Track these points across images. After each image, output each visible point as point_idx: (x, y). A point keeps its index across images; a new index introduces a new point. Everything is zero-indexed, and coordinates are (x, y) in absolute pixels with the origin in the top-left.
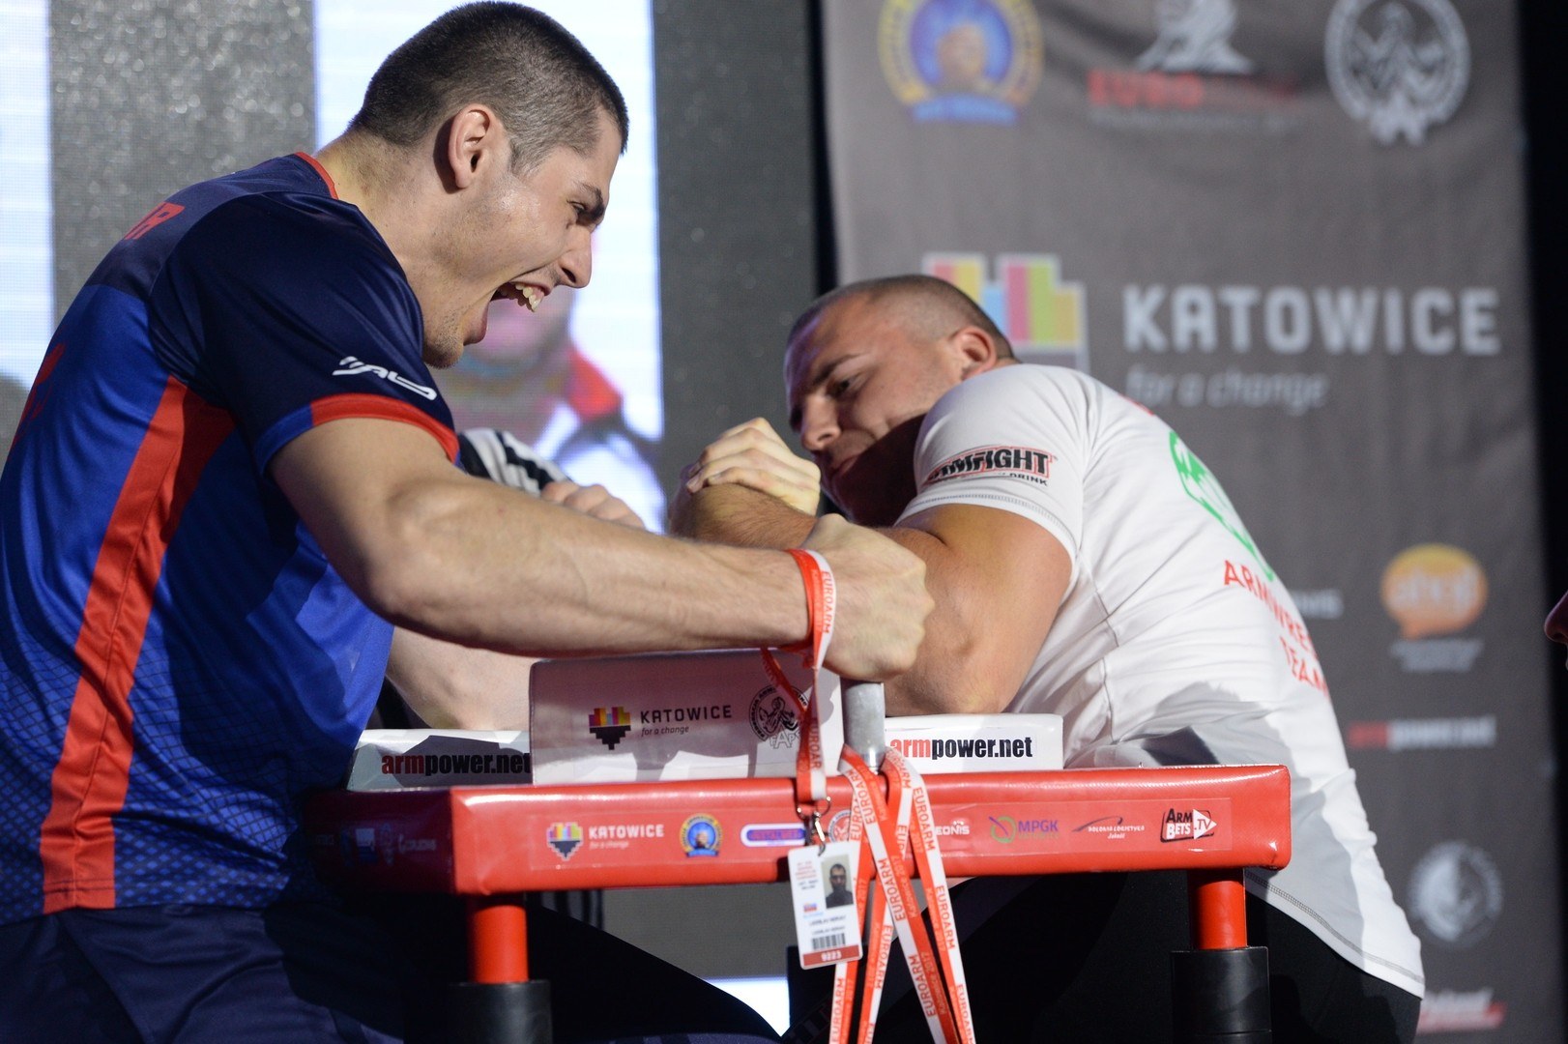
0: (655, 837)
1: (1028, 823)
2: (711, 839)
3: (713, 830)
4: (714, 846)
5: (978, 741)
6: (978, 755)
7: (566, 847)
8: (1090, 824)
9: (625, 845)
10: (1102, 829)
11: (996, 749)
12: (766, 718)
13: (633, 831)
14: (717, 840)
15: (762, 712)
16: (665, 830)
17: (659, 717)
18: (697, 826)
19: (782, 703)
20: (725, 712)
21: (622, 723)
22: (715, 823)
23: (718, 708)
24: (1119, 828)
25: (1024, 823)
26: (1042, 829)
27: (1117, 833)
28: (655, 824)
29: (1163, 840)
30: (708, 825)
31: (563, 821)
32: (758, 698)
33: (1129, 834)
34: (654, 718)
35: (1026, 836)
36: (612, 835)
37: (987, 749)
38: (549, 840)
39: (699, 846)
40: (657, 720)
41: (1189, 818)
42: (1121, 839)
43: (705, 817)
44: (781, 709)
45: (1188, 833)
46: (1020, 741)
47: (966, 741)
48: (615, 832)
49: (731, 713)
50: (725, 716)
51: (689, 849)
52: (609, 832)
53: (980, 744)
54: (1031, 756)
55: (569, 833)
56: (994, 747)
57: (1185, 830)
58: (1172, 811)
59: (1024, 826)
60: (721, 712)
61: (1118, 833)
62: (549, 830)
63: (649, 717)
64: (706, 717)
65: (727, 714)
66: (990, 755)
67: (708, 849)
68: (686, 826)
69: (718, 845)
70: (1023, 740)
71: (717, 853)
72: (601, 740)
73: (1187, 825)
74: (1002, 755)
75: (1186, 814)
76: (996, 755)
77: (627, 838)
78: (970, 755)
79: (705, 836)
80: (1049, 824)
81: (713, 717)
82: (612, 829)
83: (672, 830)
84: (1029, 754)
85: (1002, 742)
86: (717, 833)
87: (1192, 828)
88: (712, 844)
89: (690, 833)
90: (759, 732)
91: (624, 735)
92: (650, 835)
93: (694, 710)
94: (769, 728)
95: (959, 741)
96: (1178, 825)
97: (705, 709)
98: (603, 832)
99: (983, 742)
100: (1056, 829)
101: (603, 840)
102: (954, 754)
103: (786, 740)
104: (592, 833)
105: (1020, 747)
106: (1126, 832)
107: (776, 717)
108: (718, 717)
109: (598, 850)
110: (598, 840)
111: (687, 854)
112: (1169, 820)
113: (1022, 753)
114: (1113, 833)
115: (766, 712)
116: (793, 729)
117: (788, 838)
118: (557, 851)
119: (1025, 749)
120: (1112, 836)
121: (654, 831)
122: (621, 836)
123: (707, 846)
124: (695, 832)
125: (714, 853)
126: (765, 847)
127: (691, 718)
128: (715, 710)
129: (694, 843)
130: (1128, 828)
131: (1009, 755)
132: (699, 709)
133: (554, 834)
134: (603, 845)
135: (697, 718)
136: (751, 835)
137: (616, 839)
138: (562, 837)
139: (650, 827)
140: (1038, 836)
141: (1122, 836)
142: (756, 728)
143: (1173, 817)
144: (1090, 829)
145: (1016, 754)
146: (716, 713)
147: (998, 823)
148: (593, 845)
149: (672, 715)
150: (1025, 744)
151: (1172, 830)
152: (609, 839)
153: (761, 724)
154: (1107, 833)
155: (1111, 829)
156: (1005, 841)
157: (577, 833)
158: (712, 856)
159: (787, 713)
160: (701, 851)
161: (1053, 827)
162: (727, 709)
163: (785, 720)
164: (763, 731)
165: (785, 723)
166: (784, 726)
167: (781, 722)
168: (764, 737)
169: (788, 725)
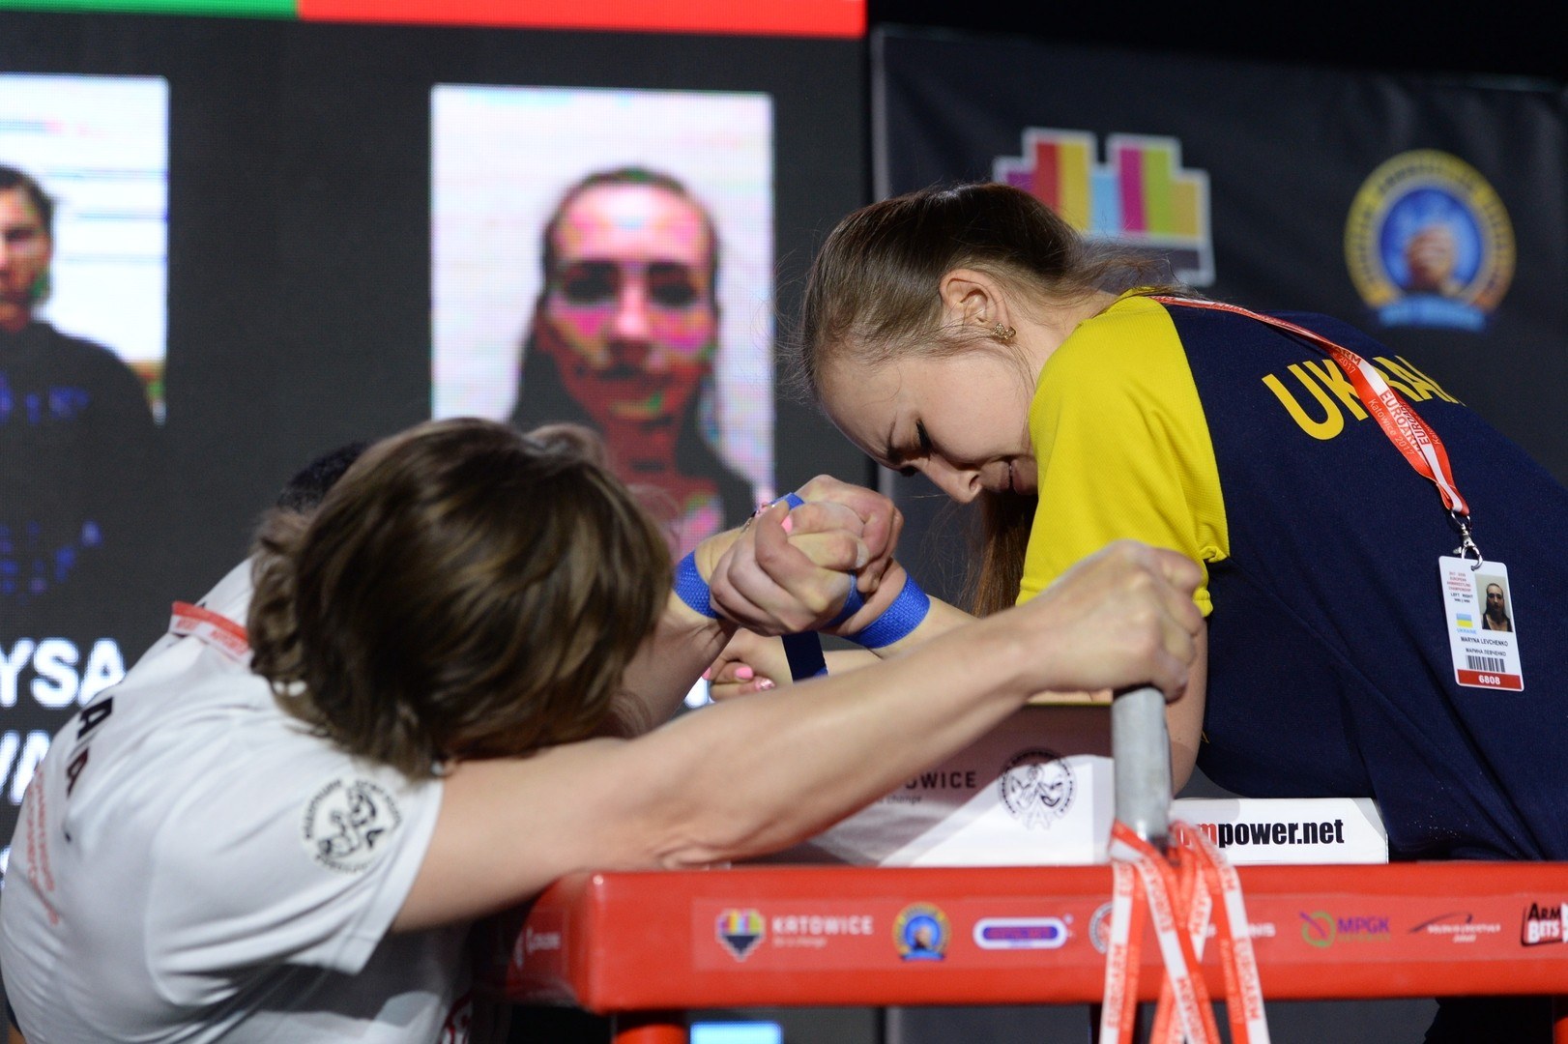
0: (861, 936)
1: (1350, 922)
2: (934, 938)
3: (937, 928)
5: (1276, 826)
6: (1276, 841)
7: (741, 942)
8: (1432, 922)
9: (820, 943)
10: (1446, 929)
11: (1299, 834)
12: (1018, 788)
13: (832, 925)
14: (942, 938)
15: (1015, 783)
16: (875, 925)
18: (917, 920)
20: (968, 780)
23: (959, 775)
24: (1469, 928)
25: (1346, 922)
26: (1369, 930)
27: (1466, 934)
28: (861, 914)
29: (1525, 944)
30: (931, 920)
31: (740, 908)
32: (1010, 763)
33: (1480, 935)
35: (1347, 938)
36: (804, 929)
37: (1287, 835)
38: (719, 931)
39: (919, 946)
41: (1556, 914)
42: (1469, 944)
43: (926, 908)
44: (1038, 776)
45: (1556, 934)
46: (1329, 825)
47: (1260, 826)
48: (808, 926)
49: (975, 782)
50: (968, 785)
51: (905, 950)
52: (799, 926)
53: (1279, 828)
54: (1343, 842)
55: (747, 923)
56: (1296, 832)
57: (1552, 930)
58: (1535, 907)
59: (1345, 926)
60: (962, 780)
61: (1468, 934)
62: (720, 919)
64: (944, 785)
65: (971, 783)
66: (1292, 841)
67: (930, 950)
68: (902, 920)
69: (945, 945)
70: (1333, 823)
71: (943, 956)
73: (1554, 924)
74: (1307, 841)
75: (1553, 911)
76: (1300, 841)
77: (823, 934)
78: (1266, 841)
79: (926, 933)
80: (1377, 923)
81: (953, 785)
82: (804, 921)
83: (883, 926)
84: (1340, 840)
85: (1306, 826)
87: (1561, 927)
88: (936, 944)
89: (907, 931)
90: (1010, 807)
92: (854, 931)
93: (930, 776)
94: (1023, 803)
95: (1253, 826)
96: (1544, 924)
97: (943, 776)
98: (792, 924)
99: (1282, 826)
100: (1387, 929)
101: (791, 935)
102: (1246, 841)
103: (1043, 819)
104: (777, 925)
105: (1329, 832)
106: (1478, 934)
107: (1032, 790)
108: (959, 786)
109: (785, 949)
110: (786, 935)
111: (903, 958)
112: (1531, 917)
113: (1331, 838)
114: (1460, 933)
115: (1019, 783)
116: (1051, 806)
117: (1035, 938)
118: (729, 948)
119: (1334, 834)
120: (1458, 939)
121: (859, 925)
122: (816, 929)
123: (930, 946)
124: (913, 928)
125: (938, 956)
126: (1006, 949)
127: (926, 787)
128: (956, 777)
129: (912, 941)
130: (1480, 928)
131: (1315, 841)
132: (936, 775)
133: (726, 924)
134: (791, 942)
135: (933, 785)
136: (989, 933)
137: (809, 934)
138: (737, 928)
139: (854, 920)
140: (1363, 937)
141: (1472, 938)
142: (1007, 800)
143: (1537, 913)
144: (1433, 929)
145: (1323, 840)
146: (957, 780)
147: (1313, 923)
148: (778, 942)
150: (1334, 828)
151: (1536, 931)
152: (799, 934)
153: (1013, 796)
154: (1452, 935)
155: (1456, 928)
156: (1322, 944)
157: (757, 924)
158: (936, 959)
159: (1045, 785)
160: (922, 954)
161: (1383, 925)
162: (971, 777)
163: (1044, 795)
164: (1015, 806)
165: (1043, 798)
166: (1041, 801)
167: (1038, 797)
168: (1017, 814)
169: (1047, 801)
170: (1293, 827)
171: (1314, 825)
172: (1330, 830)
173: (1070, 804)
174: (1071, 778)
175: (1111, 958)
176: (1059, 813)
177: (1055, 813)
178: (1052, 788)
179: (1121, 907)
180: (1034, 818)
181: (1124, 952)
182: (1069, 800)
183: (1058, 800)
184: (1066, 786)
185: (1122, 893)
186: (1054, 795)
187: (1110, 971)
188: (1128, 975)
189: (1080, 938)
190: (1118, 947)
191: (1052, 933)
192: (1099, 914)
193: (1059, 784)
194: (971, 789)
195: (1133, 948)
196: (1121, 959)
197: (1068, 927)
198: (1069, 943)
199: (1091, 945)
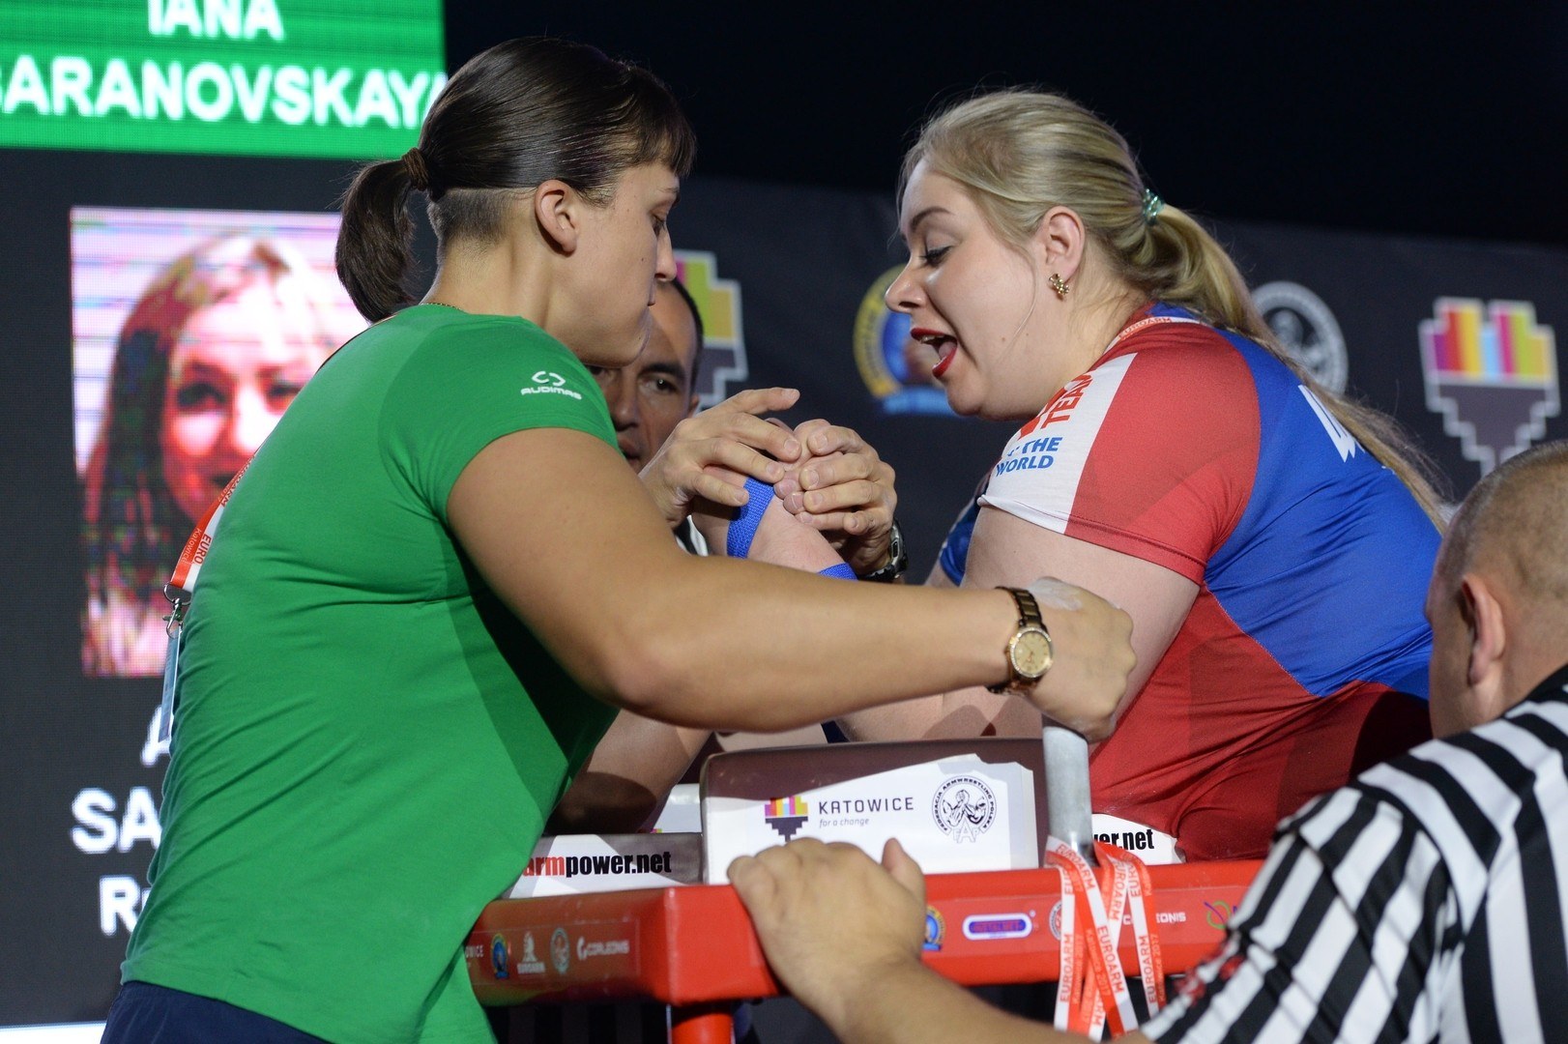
2: (933, 933)
3: (936, 926)
4: (937, 940)
5: (1102, 836)
11: (1120, 842)
12: (949, 811)
14: (939, 933)
15: (946, 804)
17: (838, 808)
19: (966, 795)
20: (907, 804)
21: (798, 814)
22: (937, 915)
23: (899, 799)
30: (930, 917)
32: (941, 790)
34: (833, 808)
37: (1111, 843)
40: (835, 810)
43: (928, 909)
44: (965, 802)
46: (1142, 834)
49: (913, 805)
50: (907, 807)
53: (1104, 838)
56: (1118, 841)
60: (902, 804)
63: (828, 808)
64: (887, 809)
65: (909, 806)
67: (931, 943)
69: (940, 938)
70: (1145, 832)
71: (940, 947)
72: (777, 831)
79: (927, 929)
81: (894, 808)
84: (1151, 847)
86: (938, 922)
88: (934, 938)
90: (942, 825)
91: (800, 826)
93: (874, 801)
94: (952, 820)
97: (886, 800)
103: (969, 834)
105: (1142, 840)
107: (960, 810)
108: (900, 808)
115: (949, 803)
117: (1009, 930)
119: (1147, 841)
123: (930, 940)
125: (936, 948)
126: (988, 941)
127: (872, 810)
128: (896, 802)
131: (1134, 848)
132: (880, 800)
135: (878, 809)
136: (974, 927)
142: (939, 821)
145: (1138, 847)
146: (897, 804)
147: (1210, 907)
149: (852, 806)
150: (1146, 836)
153: (944, 817)
158: (935, 951)
159: (971, 804)
160: (925, 946)
162: (909, 801)
163: (970, 813)
164: (947, 825)
165: (969, 817)
166: (968, 820)
167: (965, 816)
168: (947, 831)
169: (972, 819)
170: (1115, 837)
171: (1131, 835)
172: (1143, 838)
173: (991, 821)
174: (992, 800)
175: (1063, 945)
176: (983, 829)
177: (979, 828)
178: (977, 808)
179: (1068, 902)
180: (962, 834)
181: (1072, 939)
182: (990, 818)
183: (982, 818)
184: (988, 806)
185: (1067, 893)
186: (978, 814)
187: (1063, 955)
188: (1076, 959)
189: (1043, 930)
190: (1067, 936)
191: (1021, 925)
192: (1055, 908)
193: (983, 805)
194: (909, 811)
195: (1078, 937)
196: (1070, 945)
197: (1031, 918)
198: (1033, 932)
199: (1051, 932)
